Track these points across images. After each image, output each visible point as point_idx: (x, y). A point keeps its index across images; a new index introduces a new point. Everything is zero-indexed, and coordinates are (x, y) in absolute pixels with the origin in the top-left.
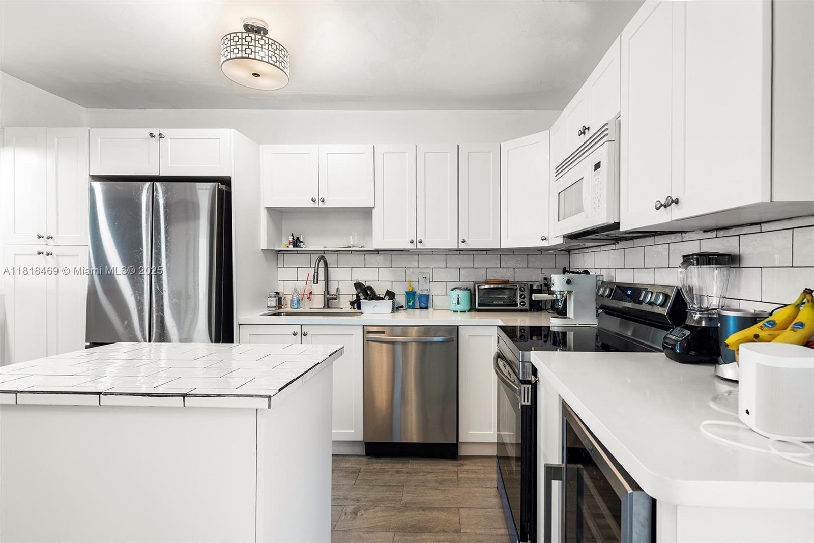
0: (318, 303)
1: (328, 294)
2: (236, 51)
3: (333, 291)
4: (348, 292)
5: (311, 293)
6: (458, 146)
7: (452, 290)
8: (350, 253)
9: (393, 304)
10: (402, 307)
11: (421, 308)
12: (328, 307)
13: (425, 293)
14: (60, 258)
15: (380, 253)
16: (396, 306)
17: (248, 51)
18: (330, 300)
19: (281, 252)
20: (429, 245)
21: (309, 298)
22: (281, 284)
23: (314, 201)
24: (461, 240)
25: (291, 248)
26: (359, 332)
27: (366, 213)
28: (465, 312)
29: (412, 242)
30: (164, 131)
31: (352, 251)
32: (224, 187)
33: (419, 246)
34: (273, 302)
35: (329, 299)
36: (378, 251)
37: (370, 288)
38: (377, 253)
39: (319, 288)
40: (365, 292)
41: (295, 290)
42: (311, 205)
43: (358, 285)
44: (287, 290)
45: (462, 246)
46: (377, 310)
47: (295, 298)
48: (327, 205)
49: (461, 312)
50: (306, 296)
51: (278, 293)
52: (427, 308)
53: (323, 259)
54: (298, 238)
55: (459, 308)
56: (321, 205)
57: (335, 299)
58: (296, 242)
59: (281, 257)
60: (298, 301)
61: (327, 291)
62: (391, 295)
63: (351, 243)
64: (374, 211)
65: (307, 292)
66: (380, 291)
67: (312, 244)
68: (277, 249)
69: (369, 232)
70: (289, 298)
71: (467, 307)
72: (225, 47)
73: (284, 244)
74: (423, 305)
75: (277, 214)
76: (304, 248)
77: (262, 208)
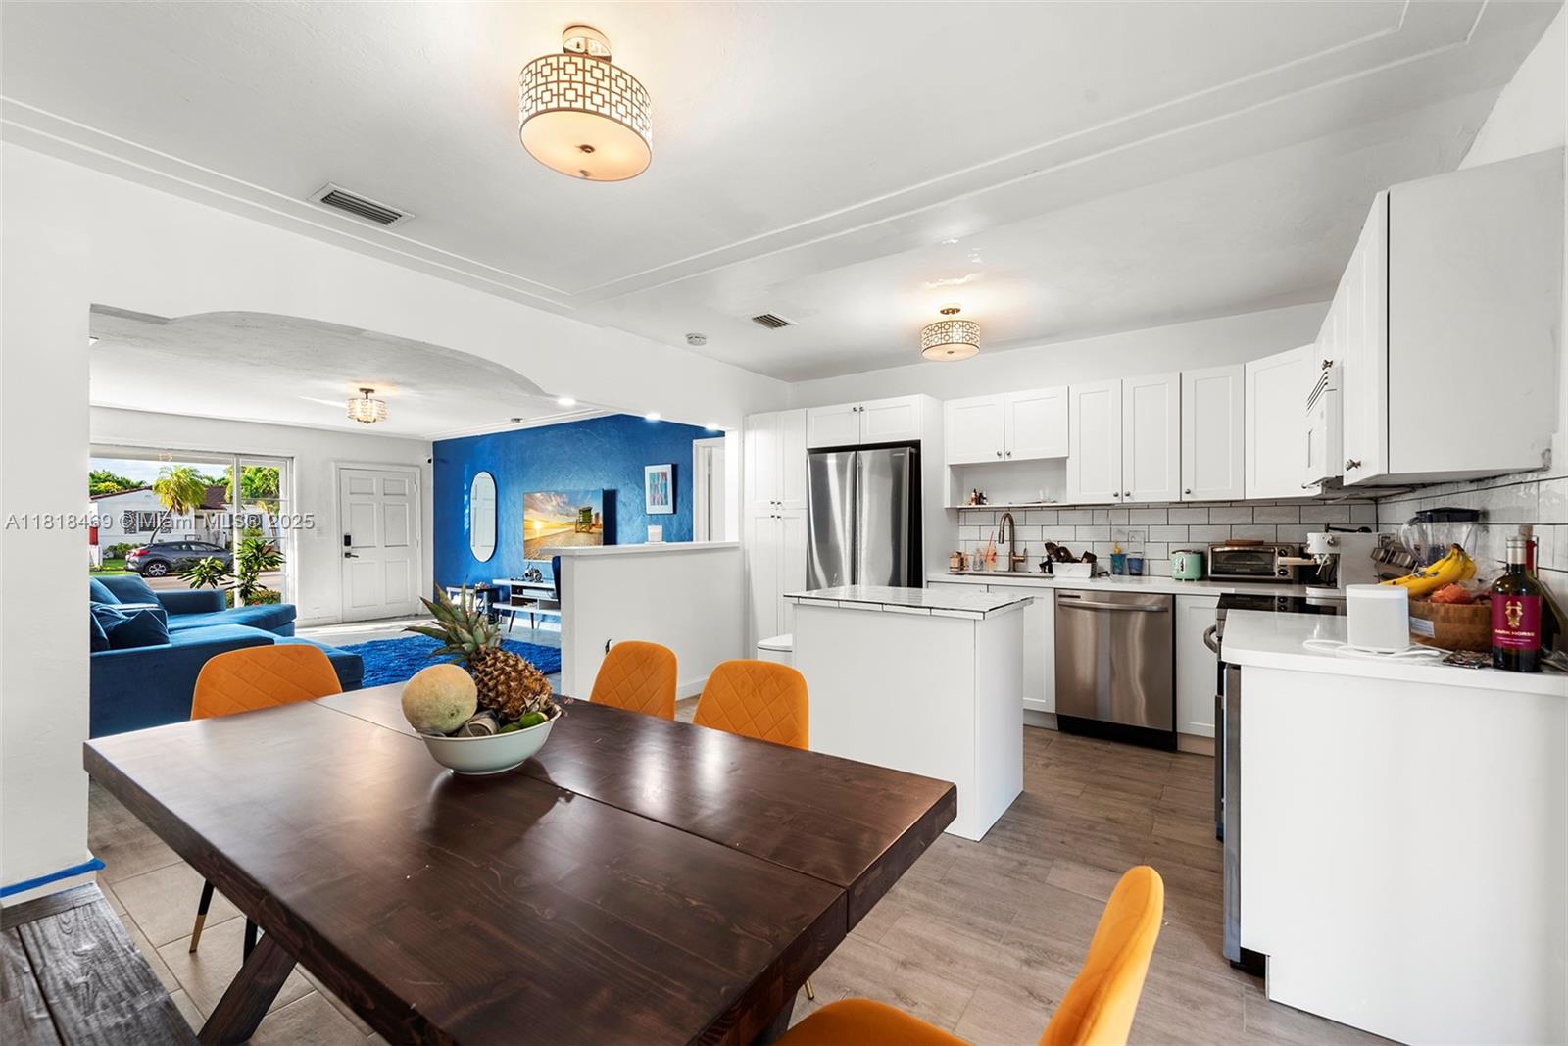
0: (1003, 564)
1: (1014, 555)
3: (1020, 552)
4: (1038, 553)
5: (995, 554)
6: (1181, 374)
7: (1174, 553)
8: (1040, 509)
9: (1093, 567)
10: (1107, 572)
11: (1131, 574)
12: (1015, 570)
13: (1138, 556)
14: (786, 520)
15: (1077, 508)
16: (1098, 571)
18: (1016, 564)
19: (963, 510)
20: (1140, 496)
21: (993, 559)
22: (962, 544)
23: (999, 454)
24: (1184, 490)
25: (974, 505)
26: (1051, 595)
27: (1060, 463)
28: (1192, 580)
29: (1116, 495)
30: (863, 404)
31: (1042, 507)
32: (913, 450)
33: (1126, 500)
34: (956, 562)
35: (1015, 561)
36: (1075, 506)
37: (1065, 549)
38: (1073, 508)
39: (1004, 549)
40: (1058, 554)
41: (978, 550)
42: (997, 459)
43: (1049, 546)
44: (969, 550)
45: (1186, 498)
46: (1072, 574)
47: (978, 559)
48: (1014, 458)
49: (1186, 580)
50: (990, 558)
51: (960, 554)
52: (1140, 575)
53: (1008, 516)
54: (981, 494)
55: (1183, 574)
56: (1007, 459)
57: (1023, 561)
58: (979, 499)
59: (962, 514)
60: (982, 562)
61: (1013, 552)
62: (1090, 558)
63: (1041, 498)
64: (1068, 460)
65: (991, 553)
66: (1077, 553)
67: (996, 500)
68: (959, 506)
69: (1062, 485)
70: (971, 560)
71: (1195, 575)
73: (967, 502)
74: (1134, 571)
75: (960, 471)
76: (987, 505)
77: (945, 466)
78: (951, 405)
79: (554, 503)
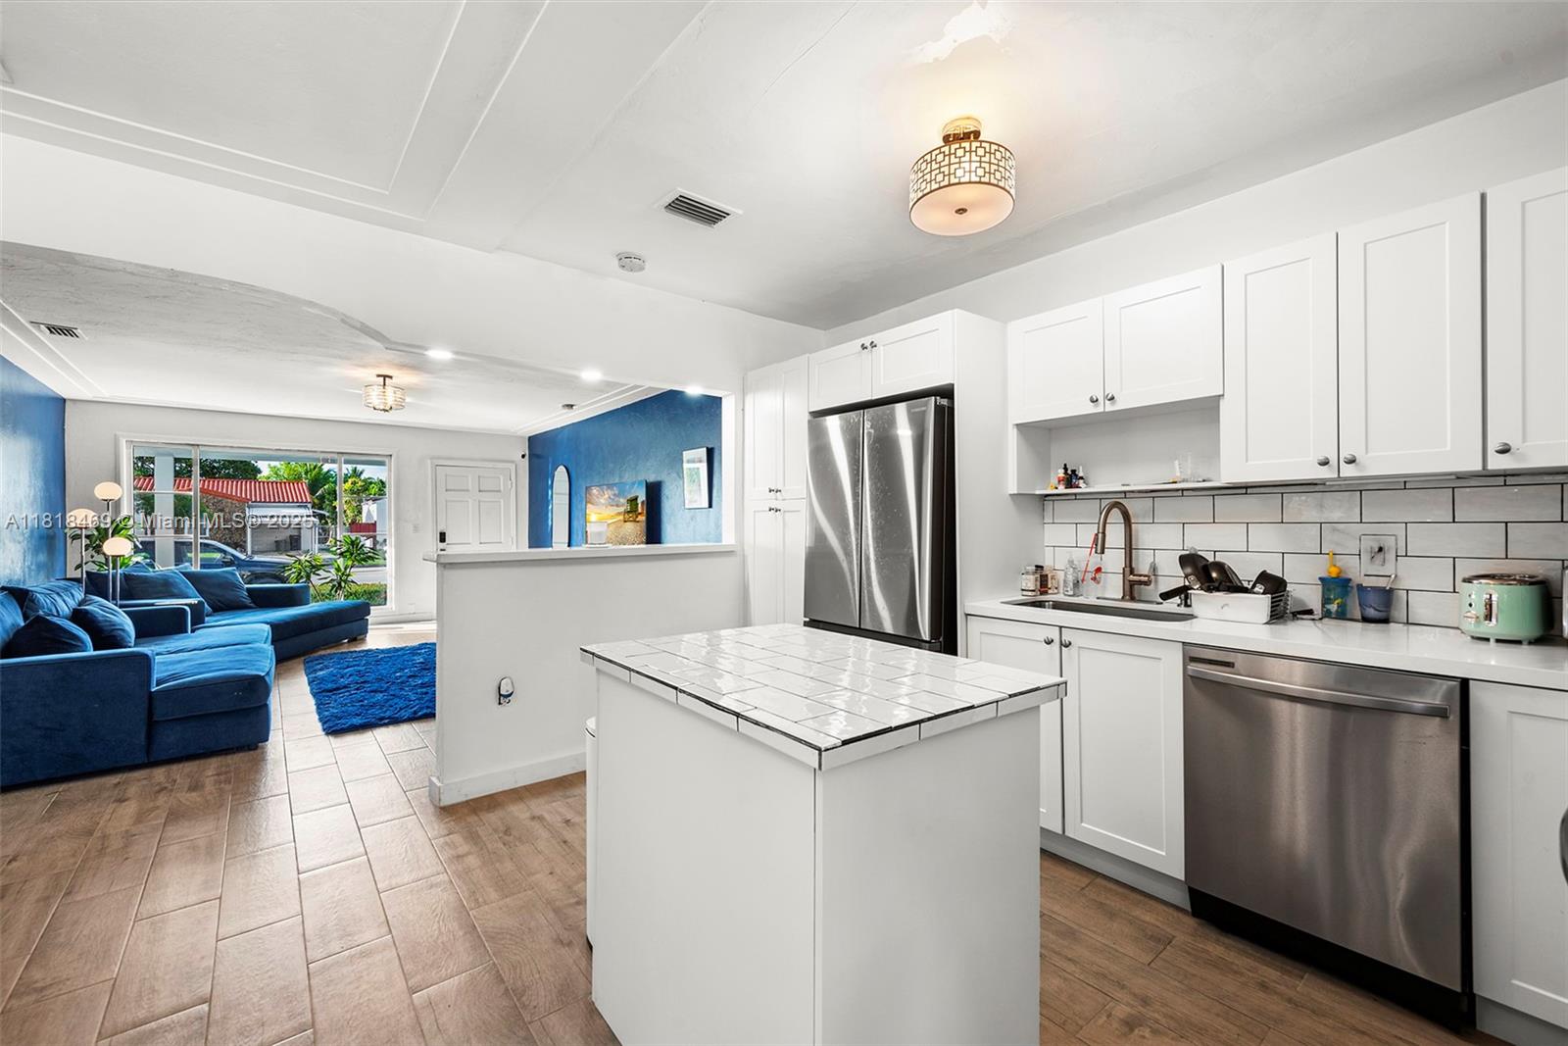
0: (1112, 589)
1: (1132, 572)
2: (940, 178)
3: (1143, 567)
4: (1173, 576)
5: (1099, 570)
6: (1483, 194)
7: (1468, 580)
8: (1180, 493)
9: (1274, 605)
10: (1310, 612)
11: (1366, 620)
12: (1133, 599)
13: (1382, 583)
14: (786, 515)
15: (1249, 491)
16: (1291, 608)
17: (959, 173)
18: (1134, 587)
19: (1050, 498)
20: (1380, 463)
21: (1094, 579)
22: (1049, 552)
23: (1094, 401)
24: (1493, 444)
25: (1062, 489)
27: (1206, 410)
28: (1518, 642)
29: (1325, 463)
30: (875, 338)
31: (1183, 490)
32: (944, 402)
33: (1348, 471)
34: (1030, 582)
35: (1132, 584)
36: (1246, 488)
37: (1220, 567)
38: (1244, 491)
39: (1114, 560)
40: (1210, 575)
41: (1071, 562)
42: (1091, 409)
43: (1189, 560)
44: (1056, 561)
45: (1497, 463)
46: (1228, 614)
47: (1070, 578)
48: (1121, 404)
49: (1498, 641)
50: (1089, 576)
51: (1039, 567)
52: (1386, 621)
53: (1117, 504)
54: (1074, 471)
55: (1491, 628)
56: (1109, 407)
57: (1146, 583)
58: (1071, 478)
59: (1049, 505)
60: (1076, 584)
61: (1130, 568)
62: (1273, 585)
63: (1178, 474)
64: (1223, 404)
65: (1092, 568)
66: (1246, 573)
67: (1104, 480)
68: (1038, 492)
69: (1213, 453)
70: (1061, 576)
71: (1527, 628)
72: (921, 175)
73: (1053, 485)
74: (1371, 613)
75: (1040, 435)
76: (1083, 489)
77: (1010, 427)
78: (1016, 327)
79: (607, 496)
